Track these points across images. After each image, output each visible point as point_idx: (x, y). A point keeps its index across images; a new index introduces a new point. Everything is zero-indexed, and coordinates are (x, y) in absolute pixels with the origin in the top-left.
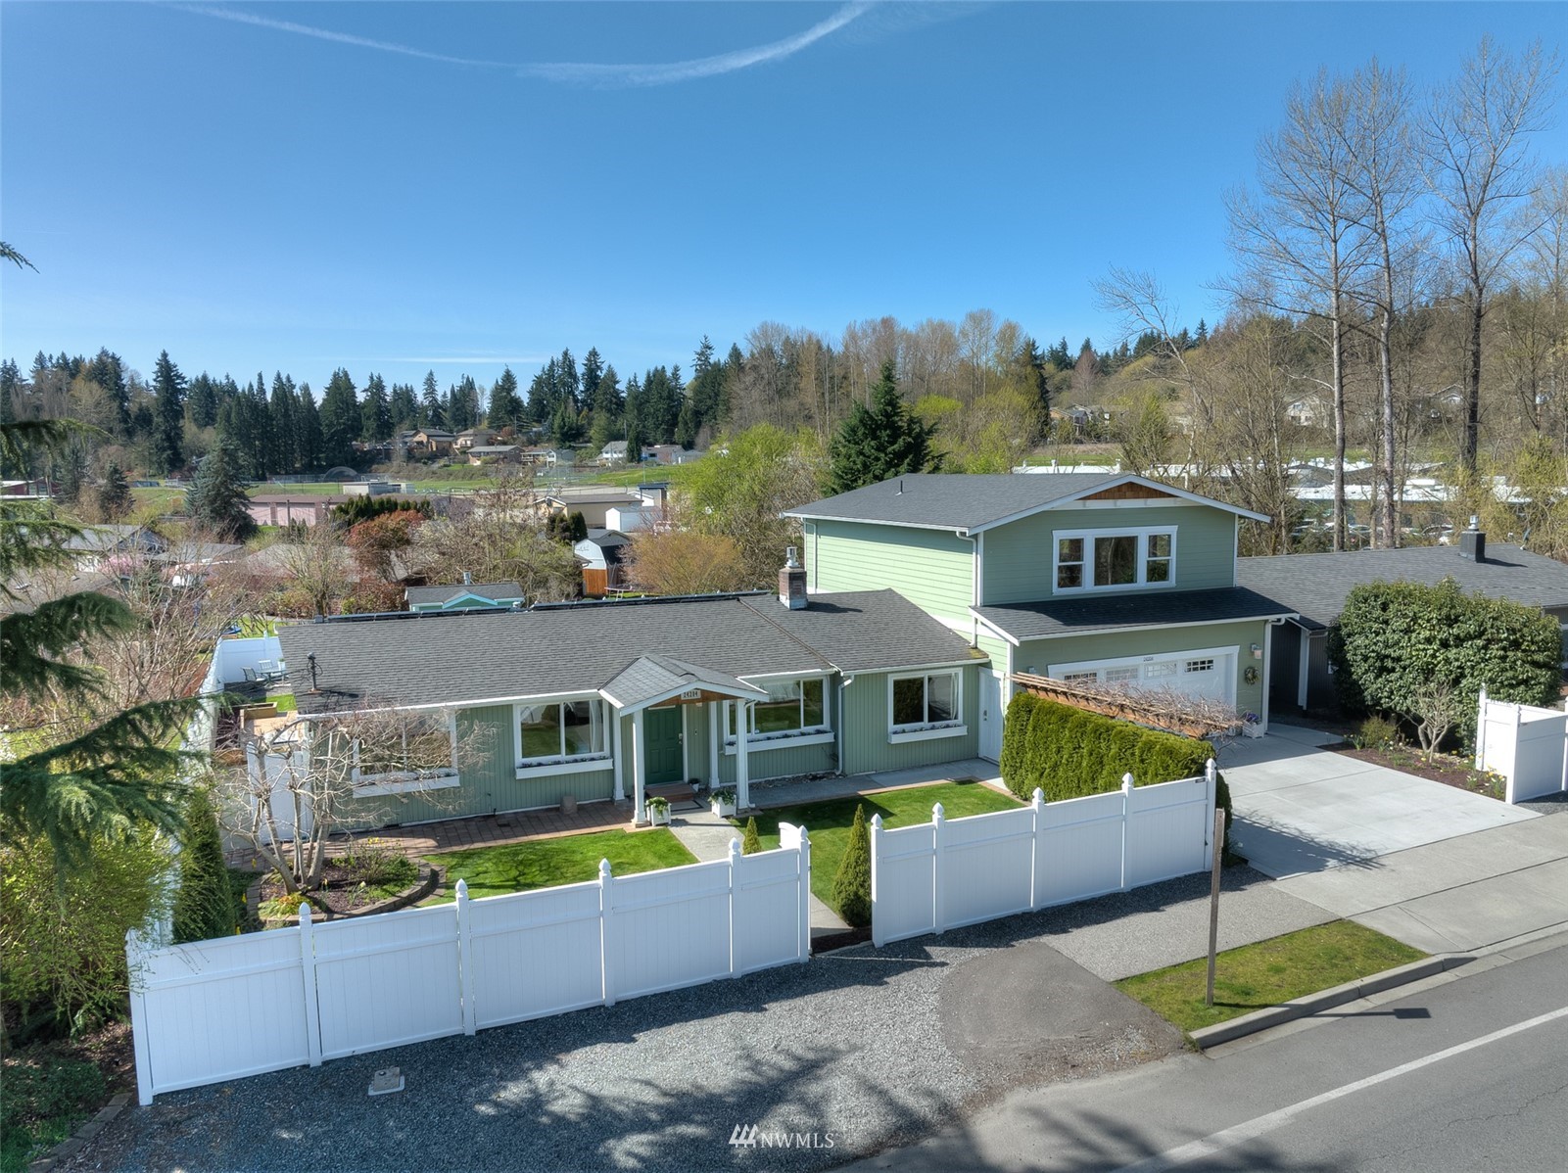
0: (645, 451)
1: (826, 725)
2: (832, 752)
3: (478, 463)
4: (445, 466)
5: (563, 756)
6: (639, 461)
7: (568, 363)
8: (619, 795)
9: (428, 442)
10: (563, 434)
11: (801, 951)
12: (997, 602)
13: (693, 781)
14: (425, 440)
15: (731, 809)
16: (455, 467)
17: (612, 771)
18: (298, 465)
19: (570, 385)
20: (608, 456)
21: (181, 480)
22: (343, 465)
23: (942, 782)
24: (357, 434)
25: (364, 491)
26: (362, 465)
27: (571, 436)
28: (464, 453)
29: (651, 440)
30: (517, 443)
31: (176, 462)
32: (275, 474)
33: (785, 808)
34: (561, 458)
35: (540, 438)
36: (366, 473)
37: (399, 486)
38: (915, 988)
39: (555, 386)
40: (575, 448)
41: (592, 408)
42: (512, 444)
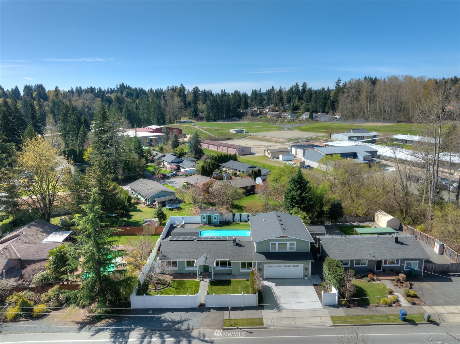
0: (315, 115)
1: (231, 267)
2: (232, 271)
3: (269, 117)
4: (261, 118)
5: (192, 267)
6: (313, 119)
7: (297, 86)
8: (196, 273)
9: (257, 110)
10: (293, 109)
11: (198, 306)
12: (258, 252)
15: (210, 280)
16: (263, 118)
18: (224, 116)
19: (297, 93)
20: (304, 116)
21: (197, 120)
22: (235, 117)
23: (245, 279)
24: (239, 108)
25: (234, 132)
26: (240, 116)
27: (295, 109)
28: (266, 114)
29: (318, 111)
30: (281, 111)
31: (196, 115)
32: (219, 119)
33: (218, 280)
34: (292, 117)
35: (287, 109)
36: (241, 119)
37: (243, 131)
38: (205, 313)
39: (293, 93)
40: (296, 113)
41: (302, 100)
42: (279, 111)
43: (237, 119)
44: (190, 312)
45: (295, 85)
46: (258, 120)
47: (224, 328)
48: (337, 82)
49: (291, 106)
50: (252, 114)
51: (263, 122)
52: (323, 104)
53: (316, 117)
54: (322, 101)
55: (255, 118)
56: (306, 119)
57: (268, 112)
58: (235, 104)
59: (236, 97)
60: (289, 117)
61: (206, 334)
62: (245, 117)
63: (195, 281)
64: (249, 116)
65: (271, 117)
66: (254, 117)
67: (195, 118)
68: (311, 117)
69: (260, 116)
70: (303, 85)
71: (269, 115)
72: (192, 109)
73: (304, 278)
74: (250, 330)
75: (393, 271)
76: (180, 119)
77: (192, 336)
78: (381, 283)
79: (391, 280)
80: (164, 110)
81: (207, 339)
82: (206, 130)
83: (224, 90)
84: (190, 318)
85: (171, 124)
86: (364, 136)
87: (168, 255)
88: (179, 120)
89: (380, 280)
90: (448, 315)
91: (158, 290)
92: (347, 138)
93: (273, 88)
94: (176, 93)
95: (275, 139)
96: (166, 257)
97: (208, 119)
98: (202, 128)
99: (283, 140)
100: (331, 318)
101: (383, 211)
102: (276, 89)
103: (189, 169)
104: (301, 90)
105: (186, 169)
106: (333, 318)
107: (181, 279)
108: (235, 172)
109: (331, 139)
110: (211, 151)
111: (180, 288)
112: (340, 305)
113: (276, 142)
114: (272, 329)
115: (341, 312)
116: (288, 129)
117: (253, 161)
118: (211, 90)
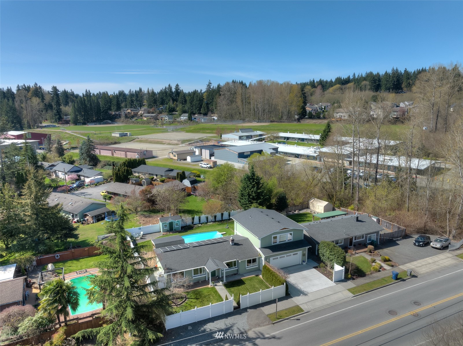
0: (193, 117)
1: (237, 266)
2: (238, 270)
3: (146, 119)
4: (136, 120)
5: (199, 275)
6: (191, 120)
7: (170, 88)
8: (207, 279)
9: (131, 112)
10: (169, 110)
11: (232, 310)
12: (263, 247)
13: (217, 276)
14: (130, 112)
15: (223, 283)
16: (139, 120)
17: (206, 276)
18: (94, 119)
19: (171, 95)
20: (183, 118)
21: (62, 124)
22: (107, 120)
23: (254, 275)
24: (111, 110)
25: (118, 135)
26: (113, 119)
27: (171, 111)
28: (141, 116)
29: (194, 112)
30: (157, 113)
31: (60, 118)
32: (88, 122)
33: (231, 282)
34: (169, 118)
35: (162, 111)
36: (114, 121)
37: (127, 134)
38: (245, 315)
39: (166, 94)
40: (173, 114)
41: (177, 102)
42: (155, 113)
43: (110, 122)
44: (230, 317)
45: (168, 87)
46: (133, 122)
47: (273, 322)
48: (209, 85)
49: (167, 108)
50: (126, 116)
51: (140, 124)
52: (199, 106)
53: (195, 118)
54: (198, 103)
55: (131, 120)
56: (185, 121)
57: (144, 114)
58: (106, 105)
59: (106, 98)
60: (167, 118)
61: (262, 332)
62: (118, 120)
63: (209, 288)
64: (123, 118)
65: (147, 119)
66: (129, 119)
67: (59, 121)
68: (190, 118)
69: (135, 119)
70: (176, 87)
71: (146, 117)
72: (55, 111)
73: (302, 264)
74: (296, 317)
75: (361, 245)
76: (41, 123)
77: (251, 337)
78: (359, 255)
79: (365, 252)
80: (20, 113)
81: (267, 336)
82: (82, 134)
83: (89, 91)
84: (234, 322)
85: (31, 129)
86: (251, 135)
87: (172, 267)
88: (40, 125)
89: (358, 253)
90: (417, 268)
91: (179, 305)
92: (238, 137)
93: (141, 89)
94: (30, 93)
95: (167, 141)
96: (171, 269)
97: (76, 122)
98: (75, 132)
99: (176, 142)
100: (349, 291)
101: (316, 199)
102: (144, 90)
103: (96, 177)
104: (174, 91)
105: (93, 178)
106: (350, 290)
107: (194, 289)
108: (152, 176)
109: (221, 139)
110: (106, 157)
111: (199, 298)
112: (346, 279)
113: (169, 144)
114: (312, 312)
115: (350, 284)
116: (173, 131)
117: (162, 164)
118: (73, 90)
